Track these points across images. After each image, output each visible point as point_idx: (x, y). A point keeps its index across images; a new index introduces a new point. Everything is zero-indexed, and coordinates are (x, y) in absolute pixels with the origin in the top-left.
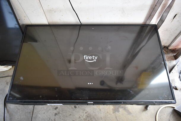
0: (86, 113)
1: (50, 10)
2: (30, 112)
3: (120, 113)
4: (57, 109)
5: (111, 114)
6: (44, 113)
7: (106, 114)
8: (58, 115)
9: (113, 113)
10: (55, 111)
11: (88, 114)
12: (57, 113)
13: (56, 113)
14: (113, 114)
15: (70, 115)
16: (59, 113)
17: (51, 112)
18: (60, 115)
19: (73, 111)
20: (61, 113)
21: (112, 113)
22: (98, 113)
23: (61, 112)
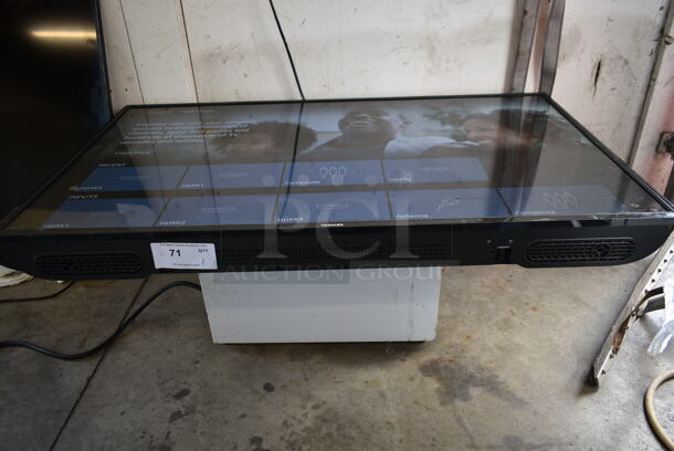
0: (316, 407)
1: (211, 55)
2: (58, 412)
3: (473, 402)
4: (187, 399)
5: (435, 410)
6: (123, 413)
7: (407, 407)
8: (185, 417)
9: (443, 404)
10: (176, 406)
11: (327, 411)
12: (183, 411)
13: (179, 412)
14: (442, 409)
15: (243, 416)
16: (191, 410)
17: (154, 410)
18: (198, 417)
19: (260, 400)
20: (200, 412)
21: (436, 404)
22: (374, 407)
23: (199, 408)
